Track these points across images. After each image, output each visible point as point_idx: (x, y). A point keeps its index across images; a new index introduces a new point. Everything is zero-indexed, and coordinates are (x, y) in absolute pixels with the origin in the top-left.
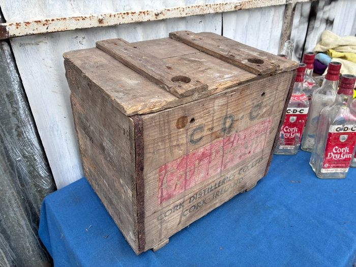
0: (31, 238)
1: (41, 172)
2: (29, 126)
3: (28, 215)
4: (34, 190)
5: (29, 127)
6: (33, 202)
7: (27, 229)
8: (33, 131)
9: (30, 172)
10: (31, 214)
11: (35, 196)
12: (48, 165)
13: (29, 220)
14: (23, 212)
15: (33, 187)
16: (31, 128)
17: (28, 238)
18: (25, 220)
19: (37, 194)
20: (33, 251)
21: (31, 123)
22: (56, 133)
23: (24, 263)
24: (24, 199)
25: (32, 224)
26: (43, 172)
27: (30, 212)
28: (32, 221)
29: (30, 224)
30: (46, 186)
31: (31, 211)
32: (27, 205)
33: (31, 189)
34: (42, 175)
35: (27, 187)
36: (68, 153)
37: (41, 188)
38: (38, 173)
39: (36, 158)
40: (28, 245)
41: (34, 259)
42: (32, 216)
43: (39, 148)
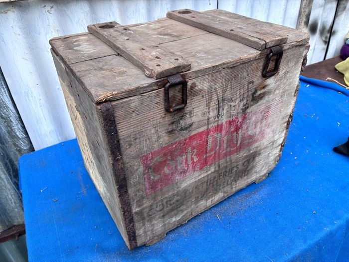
0: (13, 192)
1: (18, 133)
2: (2, 89)
3: (8, 170)
4: (14, 149)
5: (3, 91)
6: (14, 160)
7: (8, 183)
8: (7, 94)
9: (9, 132)
10: (11, 170)
11: (16, 154)
12: (24, 127)
13: (10, 175)
14: (3, 167)
15: (13, 146)
16: (5, 92)
17: (9, 190)
18: (5, 174)
19: (17, 153)
20: (15, 203)
21: (4, 87)
22: (31, 98)
23: (9, 212)
24: (4, 155)
25: (13, 179)
26: (20, 134)
27: (10, 168)
28: (12, 176)
29: (11, 178)
30: (24, 147)
31: (12, 167)
32: (8, 161)
33: (11, 147)
34: (20, 136)
35: (7, 145)
36: (44, 119)
37: (20, 147)
38: (15, 133)
39: (12, 120)
40: (10, 196)
41: (16, 210)
42: (13, 172)
43: (14, 111)
